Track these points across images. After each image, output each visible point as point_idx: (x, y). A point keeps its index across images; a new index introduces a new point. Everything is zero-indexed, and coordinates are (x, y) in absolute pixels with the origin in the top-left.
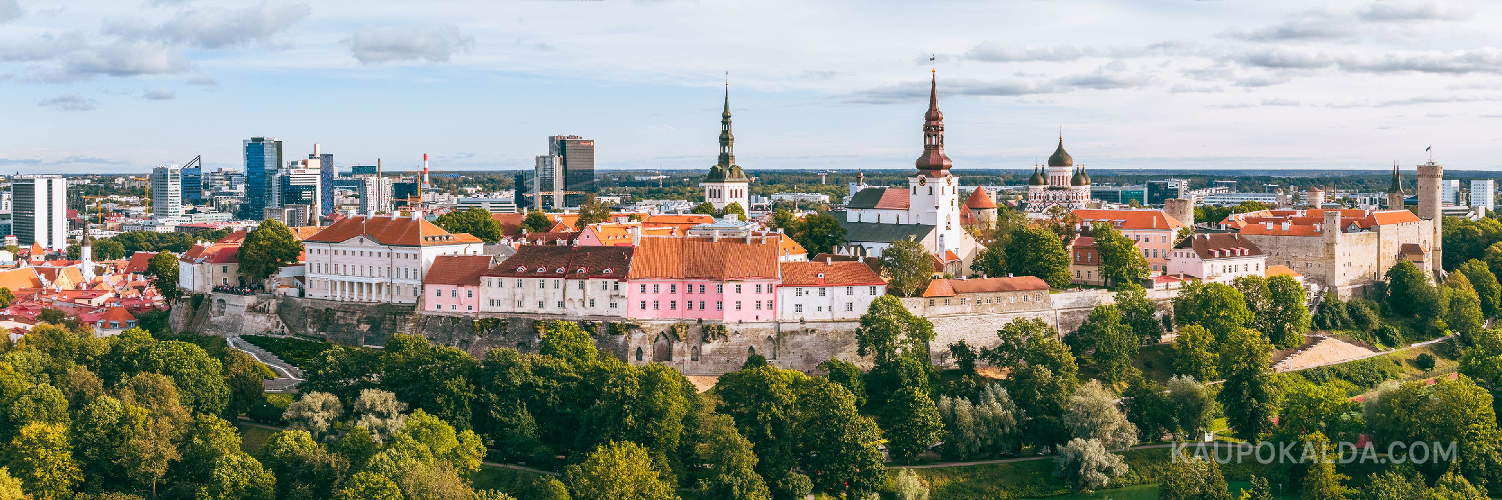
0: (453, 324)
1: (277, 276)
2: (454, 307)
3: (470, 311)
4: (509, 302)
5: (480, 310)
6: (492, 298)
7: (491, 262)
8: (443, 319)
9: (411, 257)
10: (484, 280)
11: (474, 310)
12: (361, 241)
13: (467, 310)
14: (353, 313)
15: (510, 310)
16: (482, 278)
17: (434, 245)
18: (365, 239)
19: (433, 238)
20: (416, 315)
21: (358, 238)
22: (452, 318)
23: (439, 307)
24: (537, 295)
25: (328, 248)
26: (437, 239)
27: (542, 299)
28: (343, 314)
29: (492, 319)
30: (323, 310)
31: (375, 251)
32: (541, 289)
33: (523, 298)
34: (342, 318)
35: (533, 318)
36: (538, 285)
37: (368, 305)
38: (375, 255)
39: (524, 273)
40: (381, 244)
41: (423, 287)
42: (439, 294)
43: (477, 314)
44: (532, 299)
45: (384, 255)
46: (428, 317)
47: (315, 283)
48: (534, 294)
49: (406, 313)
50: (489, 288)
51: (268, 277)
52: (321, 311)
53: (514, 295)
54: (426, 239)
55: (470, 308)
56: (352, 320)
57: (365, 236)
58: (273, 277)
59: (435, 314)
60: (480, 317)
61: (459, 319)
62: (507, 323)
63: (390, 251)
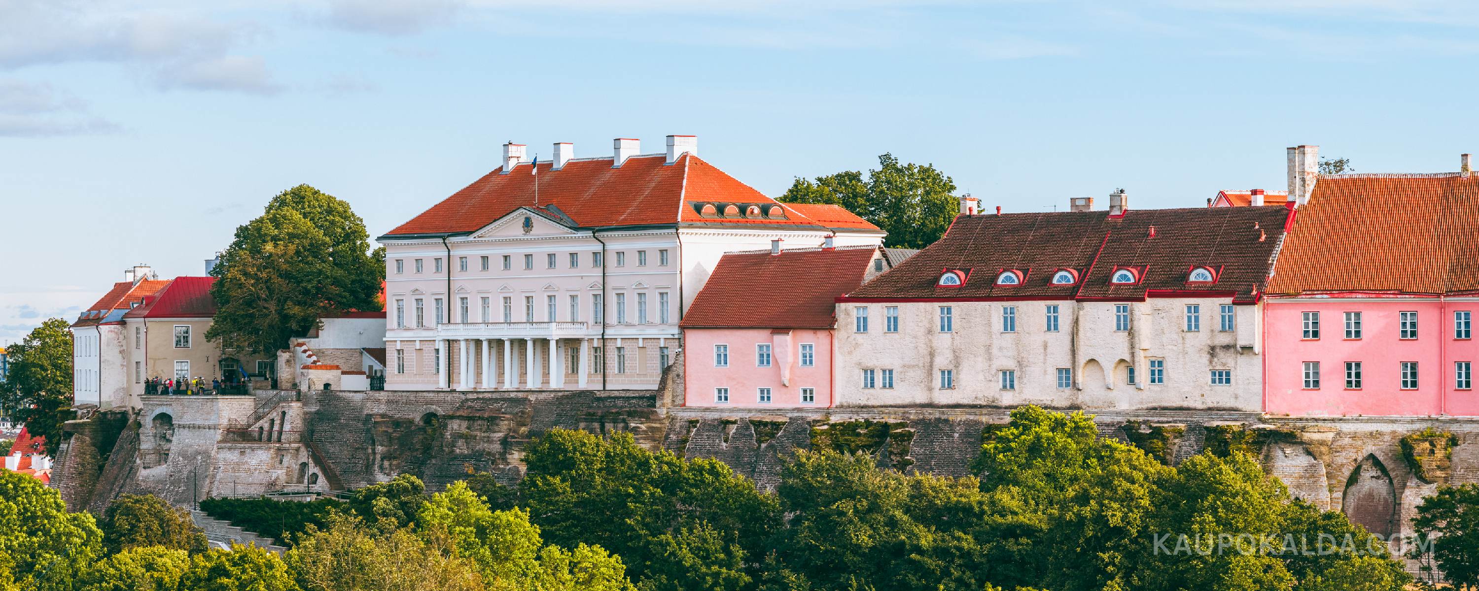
0: (759, 442)
1: (312, 343)
2: (765, 395)
3: (808, 405)
4: (918, 374)
5: (837, 401)
6: (870, 364)
7: (872, 263)
8: (732, 429)
9: (653, 258)
10: (847, 313)
11: (820, 401)
12: (528, 224)
13: (801, 404)
14: (492, 421)
15: (921, 398)
16: (841, 308)
17: (722, 225)
18: (536, 219)
19: (721, 210)
20: (660, 420)
21: (519, 216)
22: (758, 424)
23: (723, 395)
24: (995, 351)
25: (442, 253)
26: (731, 210)
27: (1011, 364)
28: (465, 424)
29: (868, 423)
30: (417, 418)
31: (563, 250)
32: (1009, 337)
33: (957, 361)
34: (462, 436)
35: (984, 419)
36: (998, 323)
37: (532, 398)
38: (563, 261)
39: (960, 288)
40: (577, 229)
41: (681, 343)
42: (722, 358)
43: (828, 412)
44: (980, 363)
45: (585, 261)
46: (692, 423)
47: (410, 357)
48: (988, 347)
49: (631, 414)
50: (860, 338)
51: (286, 347)
52: (411, 422)
53: (932, 355)
54: (698, 209)
55: (808, 395)
56: (490, 441)
57: (539, 211)
58: (300, 345)
59: (710, 416)
60: (834, 419)
61: (776, 426)
62: (911, 435)
63: (598, 247)
